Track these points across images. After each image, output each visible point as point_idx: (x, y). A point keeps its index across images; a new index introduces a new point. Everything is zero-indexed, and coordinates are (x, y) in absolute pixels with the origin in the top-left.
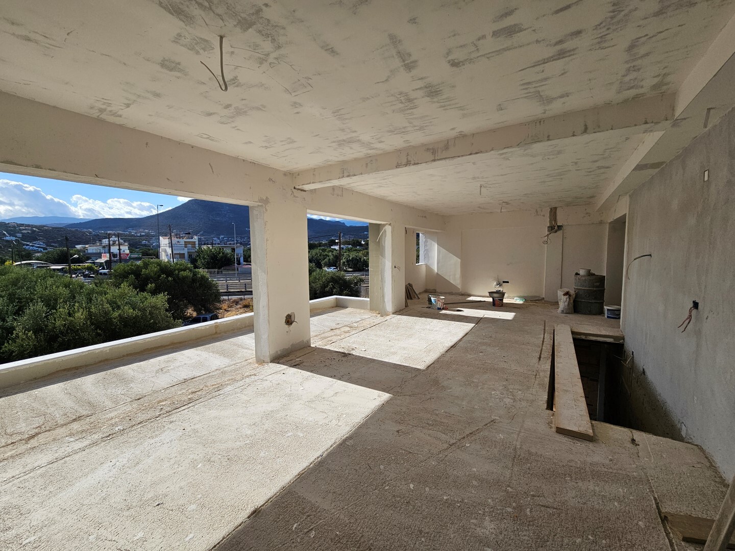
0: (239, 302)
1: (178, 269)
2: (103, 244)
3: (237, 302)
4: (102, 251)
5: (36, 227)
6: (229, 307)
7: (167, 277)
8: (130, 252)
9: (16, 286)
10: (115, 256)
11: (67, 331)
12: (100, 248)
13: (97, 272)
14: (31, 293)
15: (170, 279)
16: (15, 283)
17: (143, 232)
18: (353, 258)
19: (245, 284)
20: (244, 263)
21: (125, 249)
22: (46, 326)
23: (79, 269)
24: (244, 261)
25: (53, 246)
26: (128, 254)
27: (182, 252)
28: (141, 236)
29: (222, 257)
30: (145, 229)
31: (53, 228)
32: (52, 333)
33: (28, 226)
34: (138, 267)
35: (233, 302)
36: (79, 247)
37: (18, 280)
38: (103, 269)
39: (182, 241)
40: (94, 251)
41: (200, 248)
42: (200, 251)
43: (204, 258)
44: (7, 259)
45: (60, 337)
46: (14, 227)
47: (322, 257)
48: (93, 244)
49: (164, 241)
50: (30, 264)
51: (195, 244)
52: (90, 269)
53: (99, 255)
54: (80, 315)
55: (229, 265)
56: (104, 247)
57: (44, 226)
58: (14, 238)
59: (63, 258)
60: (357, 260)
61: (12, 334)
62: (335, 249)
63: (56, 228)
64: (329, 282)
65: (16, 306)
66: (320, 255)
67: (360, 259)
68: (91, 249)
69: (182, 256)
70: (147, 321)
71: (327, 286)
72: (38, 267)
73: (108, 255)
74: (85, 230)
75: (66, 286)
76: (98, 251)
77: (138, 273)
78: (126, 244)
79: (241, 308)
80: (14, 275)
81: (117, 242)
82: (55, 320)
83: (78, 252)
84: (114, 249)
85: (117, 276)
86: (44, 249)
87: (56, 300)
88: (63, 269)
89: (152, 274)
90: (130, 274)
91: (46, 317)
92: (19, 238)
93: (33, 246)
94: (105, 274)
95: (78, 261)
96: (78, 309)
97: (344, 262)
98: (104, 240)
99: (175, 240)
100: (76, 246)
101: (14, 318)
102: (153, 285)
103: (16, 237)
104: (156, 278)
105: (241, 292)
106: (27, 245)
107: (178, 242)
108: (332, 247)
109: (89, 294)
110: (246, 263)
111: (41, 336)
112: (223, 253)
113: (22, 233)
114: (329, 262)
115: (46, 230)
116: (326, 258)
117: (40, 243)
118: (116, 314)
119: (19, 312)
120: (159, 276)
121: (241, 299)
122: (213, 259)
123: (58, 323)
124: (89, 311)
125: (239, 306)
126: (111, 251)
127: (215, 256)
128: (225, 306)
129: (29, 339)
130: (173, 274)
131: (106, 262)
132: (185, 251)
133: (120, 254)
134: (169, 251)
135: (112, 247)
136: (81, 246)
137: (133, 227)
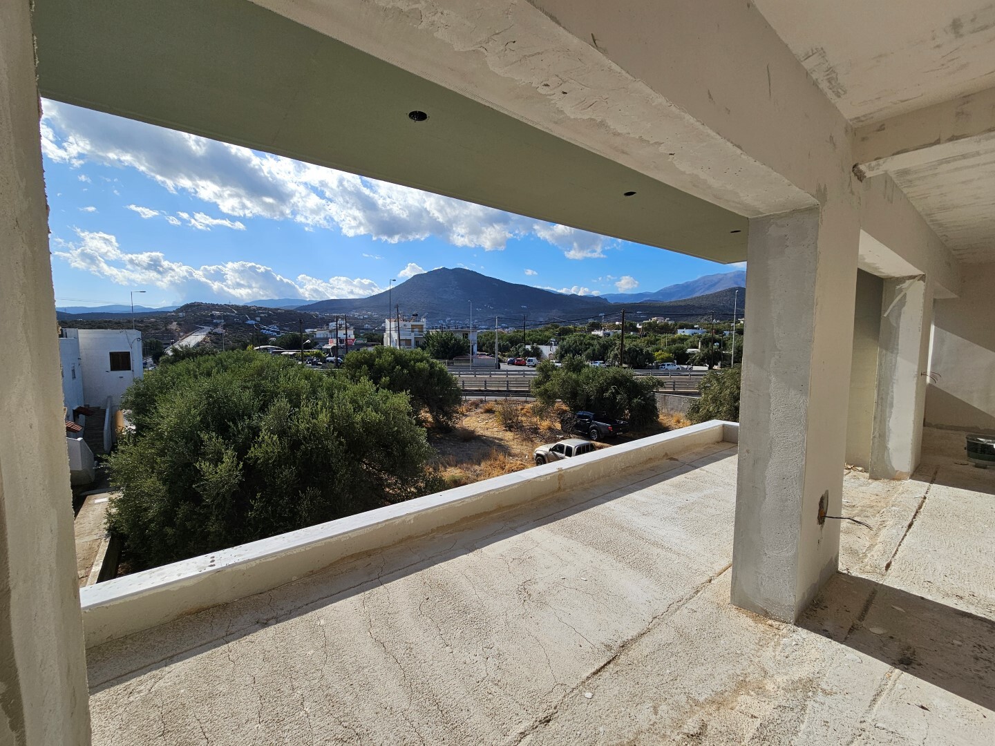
0: (478, 404)
1: (413, 360)
2: (330, 328)
3: (476, 405)
4: (329, 336)
5: (271, 310)
6: (467, 411)
7: (402, 369)
8: (355, 338)
9: (261, 375)
10: (341, 341)
11: (310, 436)
12: (327, 332)
13: (324, 361)
14: (275, 385)
15: (405, 371)
16: (260, 372)
17: (366, 314)
18: (630, 349)
19: (485, 381)
20: (478, 353)
21: (351, 333)
22: (290, 428)
23: (308, 356)
24: (478, 350)
25: (285, 330)
26: (353, 340)
27: (408, 338)
28: (364, 319)
29: (454, 345)
30: (367, 311)
31: (285, 311)
32: (295, 438)
33: (265, 309)
34: (371, 355)
35: (472, 404)
36: (308, 331)
37: (262, 369)
38: (330, 356)
39: (409, 324)
40: (322, 336)
41: (428, 333)
42: (428, 337)
43: (433, 346)
44: (249, 343)
45: (303, 444)
46: (254, 310)
47: (583, 346)
48: (321, 328)
49: (389, 325)
50: (266, 349)
51: (422, 328)
52: (318, 355)
53: (326, 341)
54: (324, 417)
55: (462, 355)
56: (331, 332)
57: (278, 309)
58: (254, 322)
59: (295, 343)
60: (636, 351)
61: (259, 436)
62: (598, 337)
63: (288, 311)
64: (609, 385)
65: (261, 401)
66: (581, 344)
67: (642, 350)
68: (320, 333)
69: (408, 342)
70: (390, 428)
71: (607, 390)
72: (273, 352)
73: (335, 340)
74: (312, 313)
75: (307, 378)
76: (325, 336)
77: (371, 362)
78: (352, 327)
79: (482, 413)
80: (258, 363)
81: (344, 326)
82: (298, 421)
83: (308, 336)
84: (341, 334)
85: (350, 365)
86: (278, 333)
87: (298, 395)
88: (294, 354)
89: (386, 365)
90: (362, 363)
91: (289, 416)
92: (258, 321)
93: (268, 330)
94: (332, 362)
95: (308, 347)
96: (322, 409)
97: (616, 355)
98: (331, 324)
99: (402, 323)
100: (306, 330)
101: (259, 416)
102: (388, 378)
103: (256, 321)
104: (390, 370)
105: (480, 390)
106: (264, 329)
107: (405, 325)
108: (593, 333)
109: (328, 389)
110: (480, 353)
111: (285, 441)
112: (455, 340)
113: (260, 317)
114: (593, 354)
115: (280, 313)
116: (589, 348)
117: (274, 327)
118: (358, 418)
119: (263, 408)
120: (394, 368)
121: (482, 401)
122: (443, 347)
123: (302, 426)
124: (332, 412)
125: (479, 410)
126: (339, 336)
127: (445, 343)
128: (463, 409)
129: (274, 445)
130: (408, 366)
131: (333, 348)
132: (412, 337)
133: (347, 339)
134: (395, 336)
135: (339, 332)
136: (310, 330)
137: (356, 308)
